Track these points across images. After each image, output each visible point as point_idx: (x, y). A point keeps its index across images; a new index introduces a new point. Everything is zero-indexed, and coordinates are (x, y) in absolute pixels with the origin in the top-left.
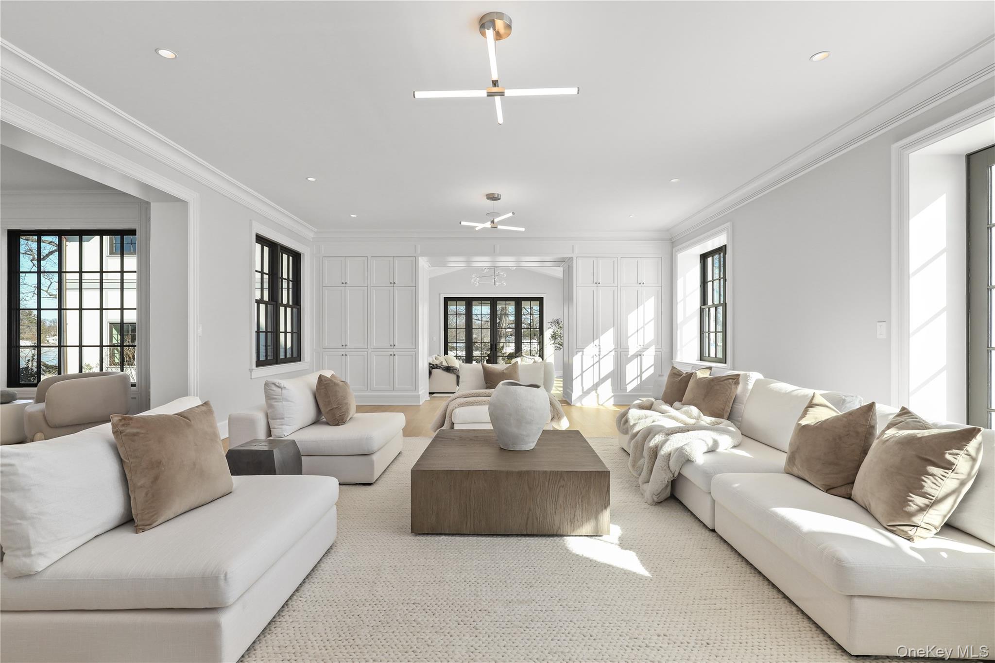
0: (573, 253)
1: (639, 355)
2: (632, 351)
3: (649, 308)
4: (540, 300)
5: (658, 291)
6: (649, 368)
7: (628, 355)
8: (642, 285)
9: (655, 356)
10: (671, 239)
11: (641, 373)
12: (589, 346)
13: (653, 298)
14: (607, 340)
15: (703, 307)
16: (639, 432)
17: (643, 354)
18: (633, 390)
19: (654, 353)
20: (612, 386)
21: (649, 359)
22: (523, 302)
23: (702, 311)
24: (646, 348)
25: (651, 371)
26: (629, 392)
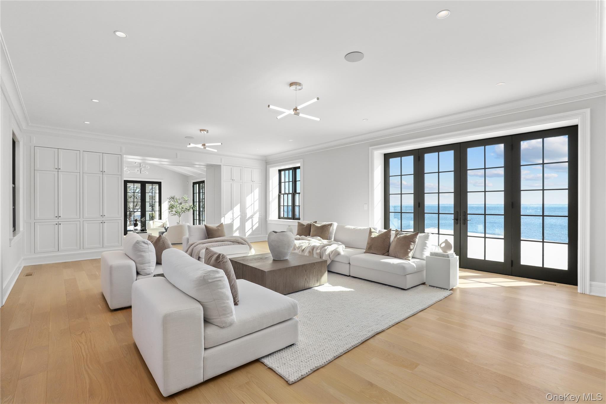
0: (221, 162)
1: (251, 217)
2: (248, 216)
3: (257, 192)
4: (159, 184)
5: (260, 186)
6: (256, 223)
7: (246, 217)
8: (254, 182)
9: (259, 217)
10: (266, 160)
11: (253, 226)
12: (229, 213)
13: (258, 189)
14: (237, 209)
15: (280, 194)
16: (305, 248)
17: (254, 217)
18: (250, 235)
19: (258, 216)
20: (239, 233)
21: (256, 219)
22: (146, 184)
23: (279, 196)
24: (255, 213)
25: (257, 225)
26: (247, 236)
